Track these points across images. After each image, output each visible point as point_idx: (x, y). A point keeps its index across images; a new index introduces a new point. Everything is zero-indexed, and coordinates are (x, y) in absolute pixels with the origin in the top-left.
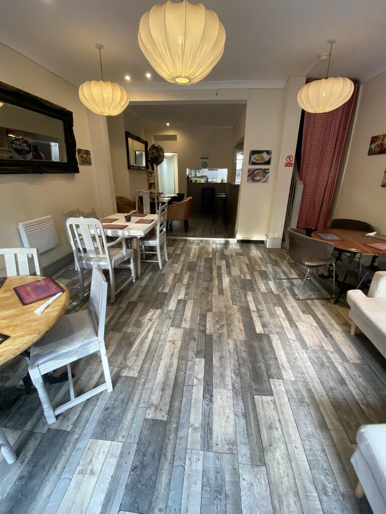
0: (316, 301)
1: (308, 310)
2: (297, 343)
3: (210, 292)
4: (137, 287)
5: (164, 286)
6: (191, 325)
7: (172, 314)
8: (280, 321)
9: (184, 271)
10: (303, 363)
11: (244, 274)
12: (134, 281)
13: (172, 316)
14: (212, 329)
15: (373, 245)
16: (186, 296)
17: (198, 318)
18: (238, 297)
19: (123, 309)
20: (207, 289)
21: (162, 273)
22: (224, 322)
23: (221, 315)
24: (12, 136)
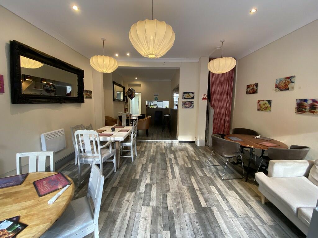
0: (234, 180)
1: (231, 188)
2: (231, 213)
3: (166, 177)
4: (117, 176)
5: (136, 174)
6: (157, 204)
7: (142, 195)
8: (215, 196)
9: (148, 162)
10: (238, 229)
11: (186, 163)
12: (115, 171)
13: (143, 197)
14: (172, 205)
15: (262, 143)
16: (151, 181)
17: (161, 198)
18: (185, 180)
19: (108, 192)
20: (165, 175)
21: (134, 164)
22: (179, 200)
23: (176, 194)
24: (44, 82)
